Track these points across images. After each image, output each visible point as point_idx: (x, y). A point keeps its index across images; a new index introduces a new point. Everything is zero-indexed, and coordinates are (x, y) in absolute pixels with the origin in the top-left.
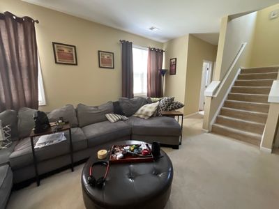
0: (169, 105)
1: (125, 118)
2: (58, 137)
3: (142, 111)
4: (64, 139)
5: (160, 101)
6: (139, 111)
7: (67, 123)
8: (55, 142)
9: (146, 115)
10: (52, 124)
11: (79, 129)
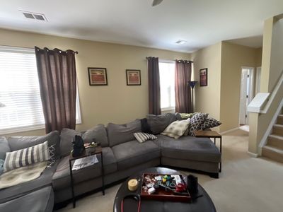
1: (154, 137)
3: (171, 129)
5: (191, 117)
9: (176, 133)
11: (109, 149)
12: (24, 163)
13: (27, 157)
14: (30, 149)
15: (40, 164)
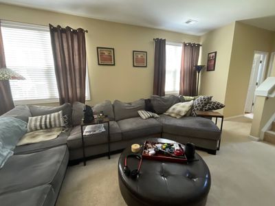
0: (206, 104)
1: (156, 115)
2: (99, 127)
3: (174, 109)
4: (103, 130)
5: (194, 100)
6: (171, 110)
7: (106, 116)
8: (97, 132)
9: (178, 114)
10: (95, 116)
11: (116, 123)
12: (43, 126)
13: (45, 122)
14: (48, 116)
15: (56, 129)
